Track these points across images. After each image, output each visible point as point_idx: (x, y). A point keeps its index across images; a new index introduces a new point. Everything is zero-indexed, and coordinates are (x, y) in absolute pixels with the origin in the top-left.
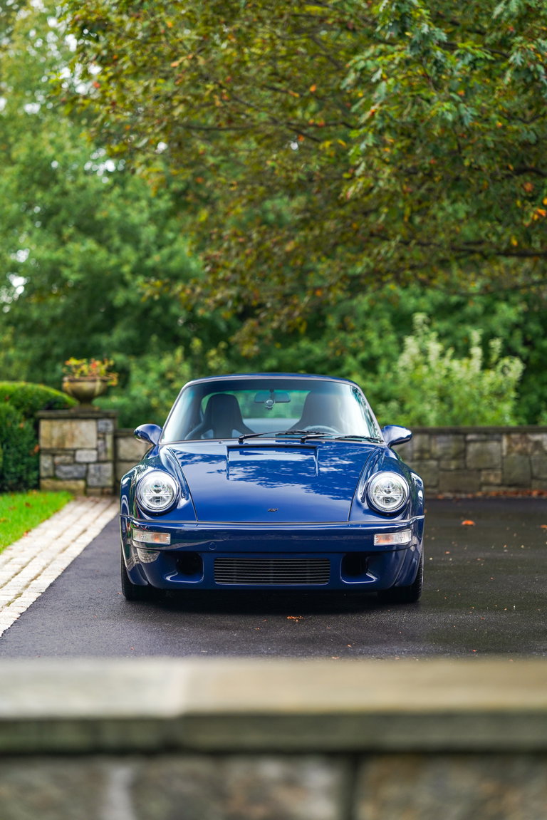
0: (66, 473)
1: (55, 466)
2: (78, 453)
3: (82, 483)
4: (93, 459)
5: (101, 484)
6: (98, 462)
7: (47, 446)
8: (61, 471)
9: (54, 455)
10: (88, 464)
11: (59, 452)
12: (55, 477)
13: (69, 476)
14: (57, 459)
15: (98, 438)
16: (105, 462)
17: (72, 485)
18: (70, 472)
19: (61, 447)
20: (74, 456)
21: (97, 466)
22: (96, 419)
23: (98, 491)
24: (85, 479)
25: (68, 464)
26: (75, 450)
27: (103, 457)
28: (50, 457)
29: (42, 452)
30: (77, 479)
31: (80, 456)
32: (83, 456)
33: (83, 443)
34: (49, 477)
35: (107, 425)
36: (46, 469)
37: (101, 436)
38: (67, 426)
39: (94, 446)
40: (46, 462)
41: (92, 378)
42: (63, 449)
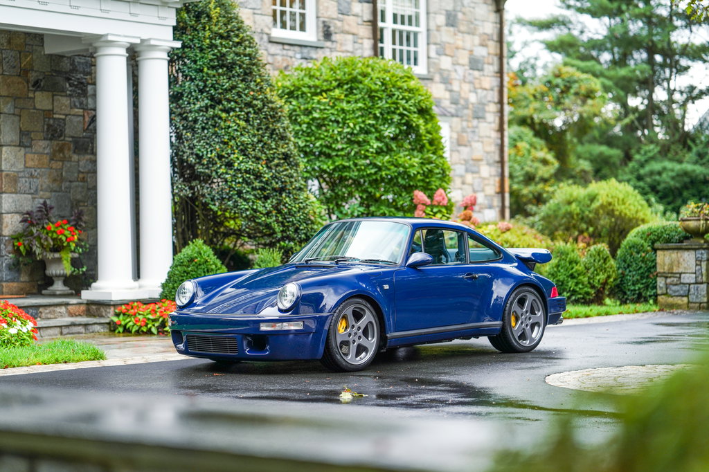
0: (675, 292)
1: (667, 286)
2: (683, 275)
3: (685, 299)
4: (693, 281)
5: (698, 301)
6: (696, 283)
7: (662, 271)
8: (670, 290)
9: (666, 277)
10: (690, 284)
11: (670, 275)
12: (666, 294)
13: (677, 294)
14: (669, 281)
15: (697, 265)
16: (702, 283)
17: (678, 300)
18: (678, 291)
19: (670, 271)
20: (680, 278)
21: (696, 286)
22: (695, 249)
23: (697, 305)
24: (687, 296)
25: (676, 285)
26: (681, 274)
27: (699, 279)
28: (664, 279)
29: (659, 275)
30: (683, 296)
31: (684, 278)
32: (687, 278)
33: (685, 268)
34: (663, 294)
35: (702, 254)
36: (661, 288)
37: (698, 263)
38: (674, 255)
39: (694, 271)
40: (661, 282)
41: (697, 218)
42: (672, 273)
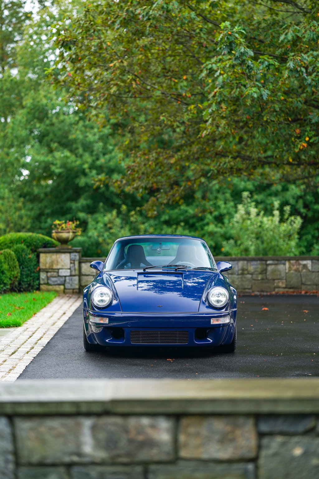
0: (54, 282)
1: (48, 278)
2: (60, 271)
3: (62, 287)
4: (69, 274)
5: (73, 287)
6: (71, 275)
7: (44, 267)
8: (51, 281)
9: (47, 272)
10: (65, 277)
11: (50, 270)
12: (48, 284)
13: (56, 283)
14: (49, 274)
15: (71, 263)
16: (75, 276)
17: (57, 288)
18: (56, 281)
19: (51, 268)
20: (58, 272)
21: (70, 278)
22: (70, 253)
23: (71, 291)
24: (64, 285)
25: (55, 277)
26: (58, 269)
27: (73, 273)
28: (45, 273)
29: (41, 270)
30: (59, 285)
31: (61, 272)
32: (63, 273)
33: (63, 266)
34: (45, 284)
35: (75, 256)
36: (43, 280)
37: (72, 262)
38: (54, 256)
39: (69, 267)
40: (43, 276)
41: (67, 231)
42: (52, 269)
